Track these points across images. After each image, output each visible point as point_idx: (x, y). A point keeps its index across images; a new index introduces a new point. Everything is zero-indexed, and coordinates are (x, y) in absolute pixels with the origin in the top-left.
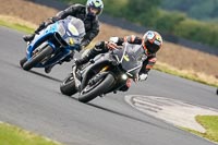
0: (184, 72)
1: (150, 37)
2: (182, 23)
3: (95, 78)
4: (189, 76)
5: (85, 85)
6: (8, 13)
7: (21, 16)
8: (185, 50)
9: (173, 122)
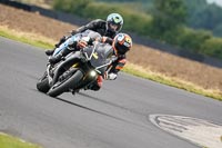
0: (210, 91)
1: (120, 39)
2: (208, 41)
3: (65, 74)
4: (215, 95)
5: (56, 81)
6: (30, 30)
7: (43, 33)
8: (211, 69)
9: (199, 142)
